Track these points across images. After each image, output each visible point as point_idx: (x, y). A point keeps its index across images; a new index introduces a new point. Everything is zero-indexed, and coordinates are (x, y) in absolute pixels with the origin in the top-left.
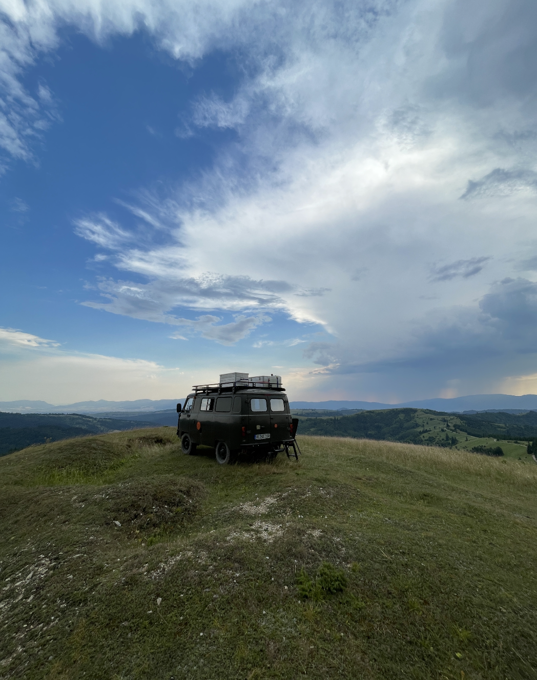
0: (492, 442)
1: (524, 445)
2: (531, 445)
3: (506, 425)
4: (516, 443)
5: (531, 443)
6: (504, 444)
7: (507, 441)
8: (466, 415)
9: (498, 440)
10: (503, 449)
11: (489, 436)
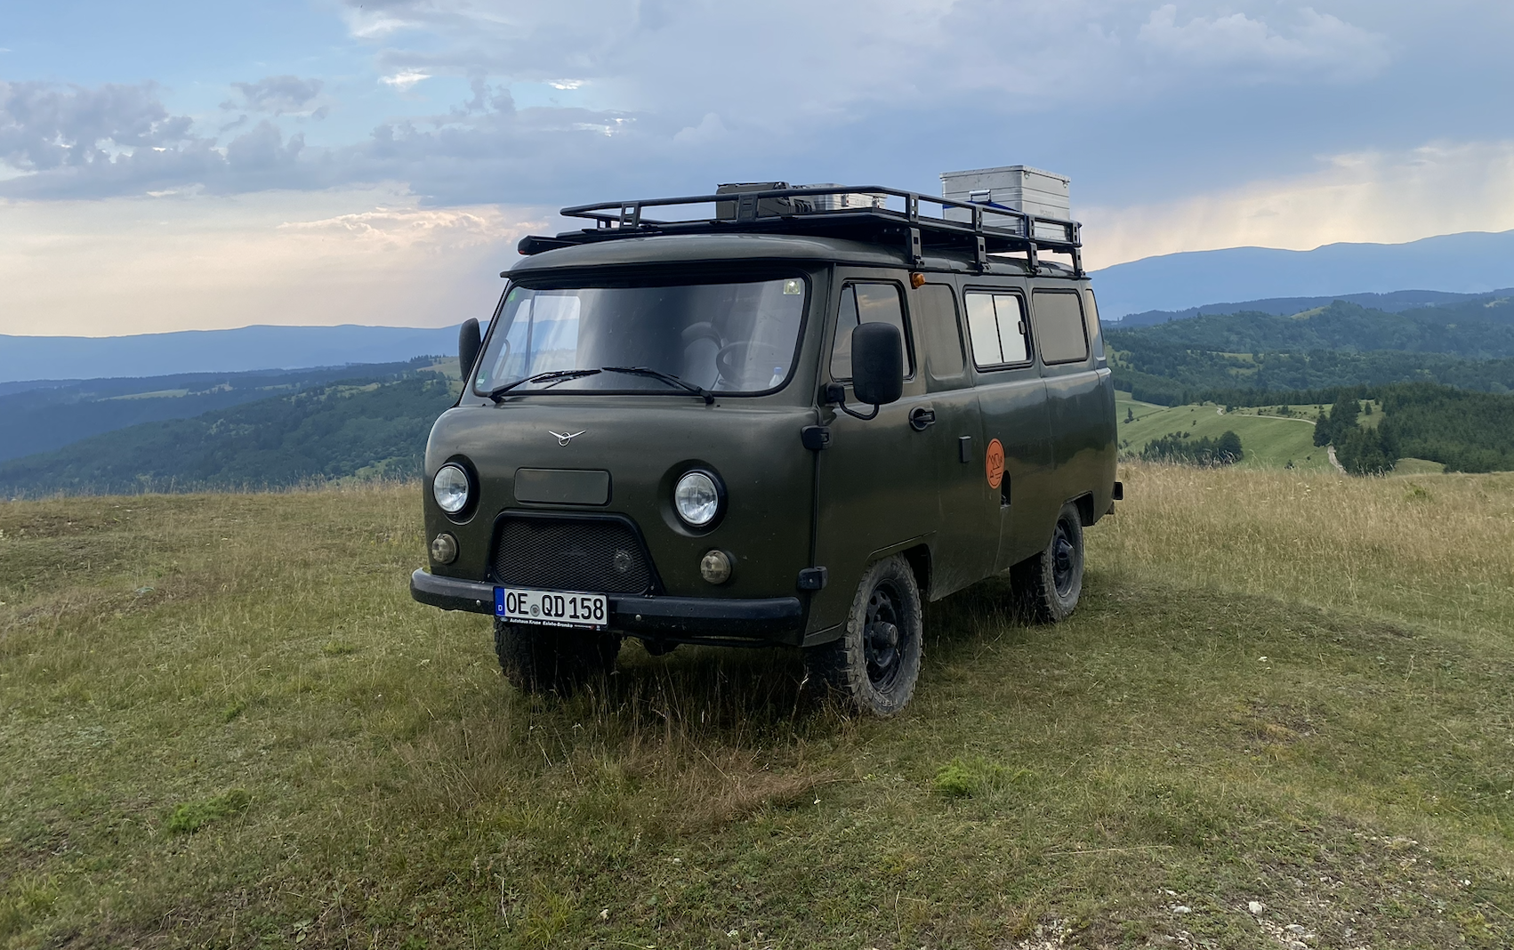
0: (1210, 419)
1: (1308, 416)
2: (1328, 416)
3: (1256, 354)
4: (1284, 412)
5: (1328, 408)
6: (1250, 423)
7: (1255, 410)
8: (1131, 330)
9: (1229, 409)
10: (1244, 436)
11: (1204, 398)
